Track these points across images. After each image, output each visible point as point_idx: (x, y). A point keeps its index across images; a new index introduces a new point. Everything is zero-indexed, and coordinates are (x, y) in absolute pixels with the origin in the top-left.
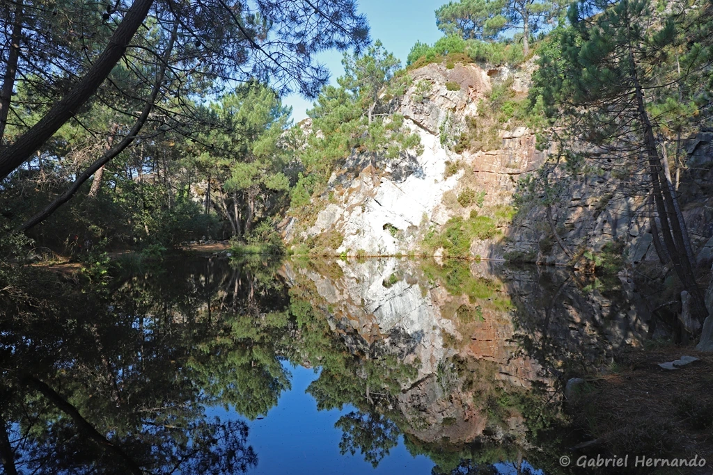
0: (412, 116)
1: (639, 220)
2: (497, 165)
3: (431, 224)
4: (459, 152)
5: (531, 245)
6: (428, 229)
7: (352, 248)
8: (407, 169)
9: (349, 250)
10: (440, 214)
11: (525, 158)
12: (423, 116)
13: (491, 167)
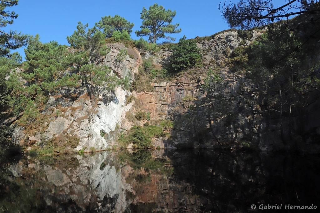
0: (113, 68)
1: (256, 126)
2: (153, 100)
3: (121, 130)
4: (131, 91)
5: (188, 139)
6: (120, 133)
7: (87, 147)
8: (111, 98)
9: (85, 148)
10: (126, 124)
11: (169, 97)
12: (119, 70)
13: (151, 100)
